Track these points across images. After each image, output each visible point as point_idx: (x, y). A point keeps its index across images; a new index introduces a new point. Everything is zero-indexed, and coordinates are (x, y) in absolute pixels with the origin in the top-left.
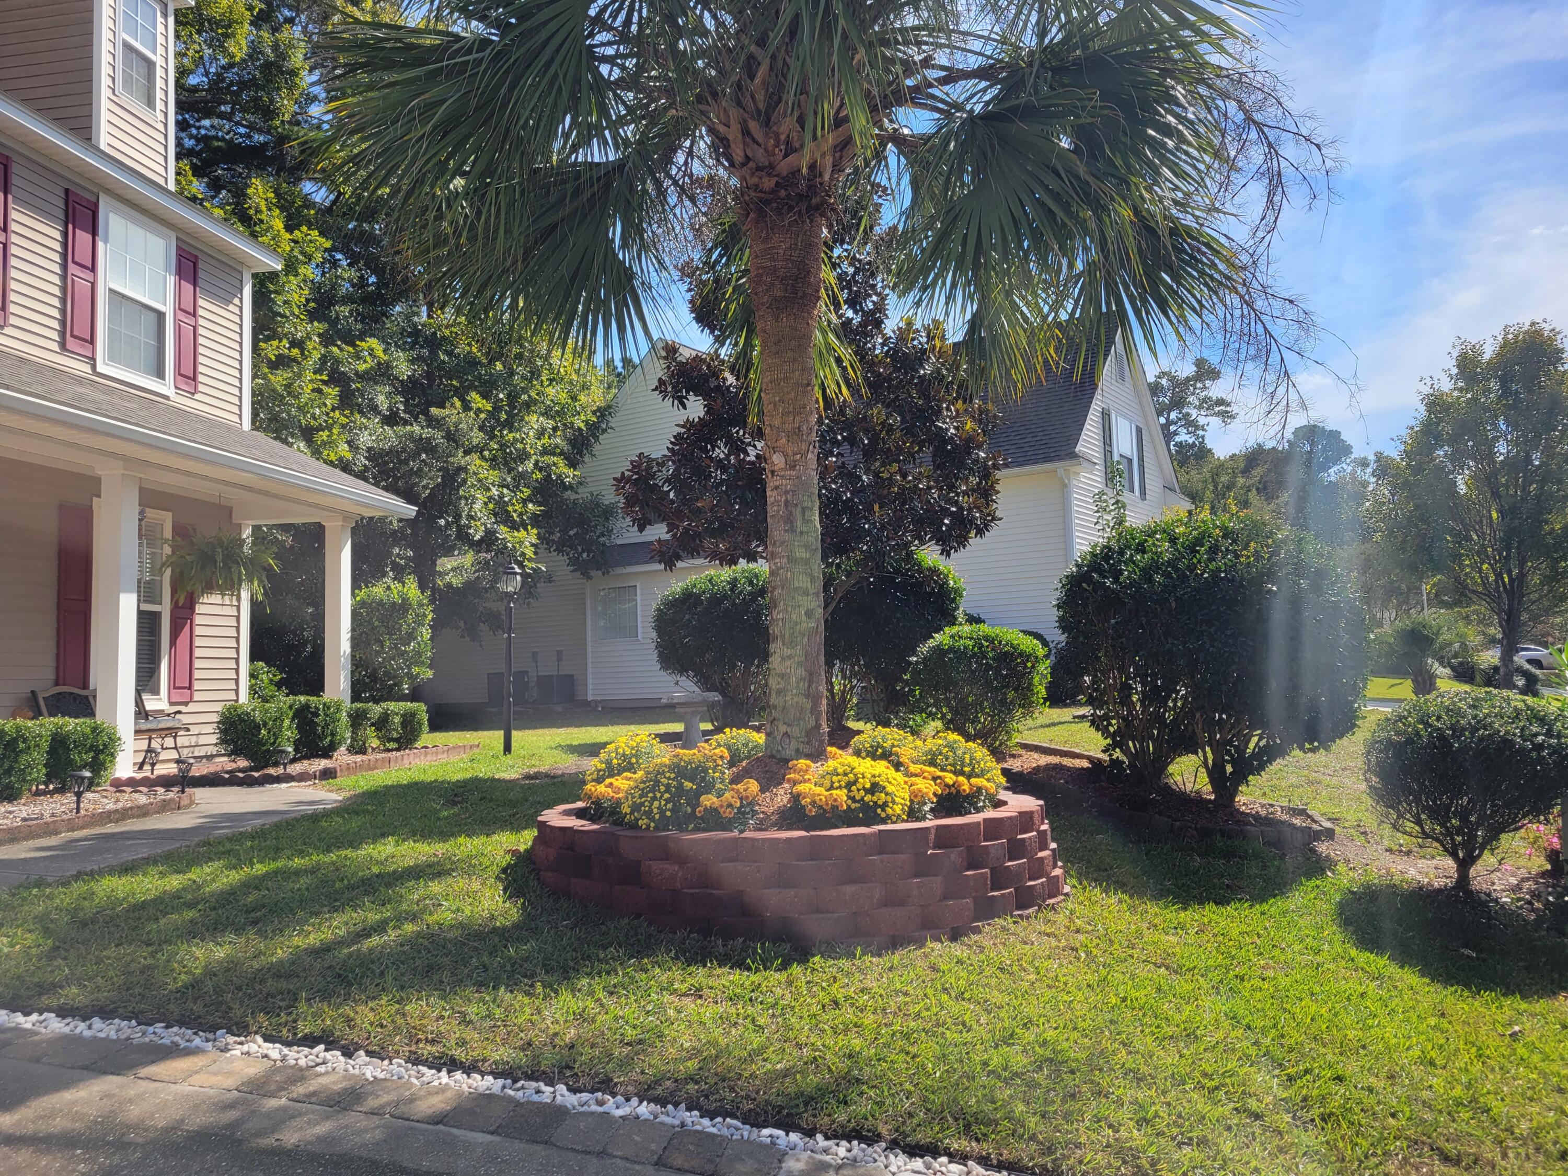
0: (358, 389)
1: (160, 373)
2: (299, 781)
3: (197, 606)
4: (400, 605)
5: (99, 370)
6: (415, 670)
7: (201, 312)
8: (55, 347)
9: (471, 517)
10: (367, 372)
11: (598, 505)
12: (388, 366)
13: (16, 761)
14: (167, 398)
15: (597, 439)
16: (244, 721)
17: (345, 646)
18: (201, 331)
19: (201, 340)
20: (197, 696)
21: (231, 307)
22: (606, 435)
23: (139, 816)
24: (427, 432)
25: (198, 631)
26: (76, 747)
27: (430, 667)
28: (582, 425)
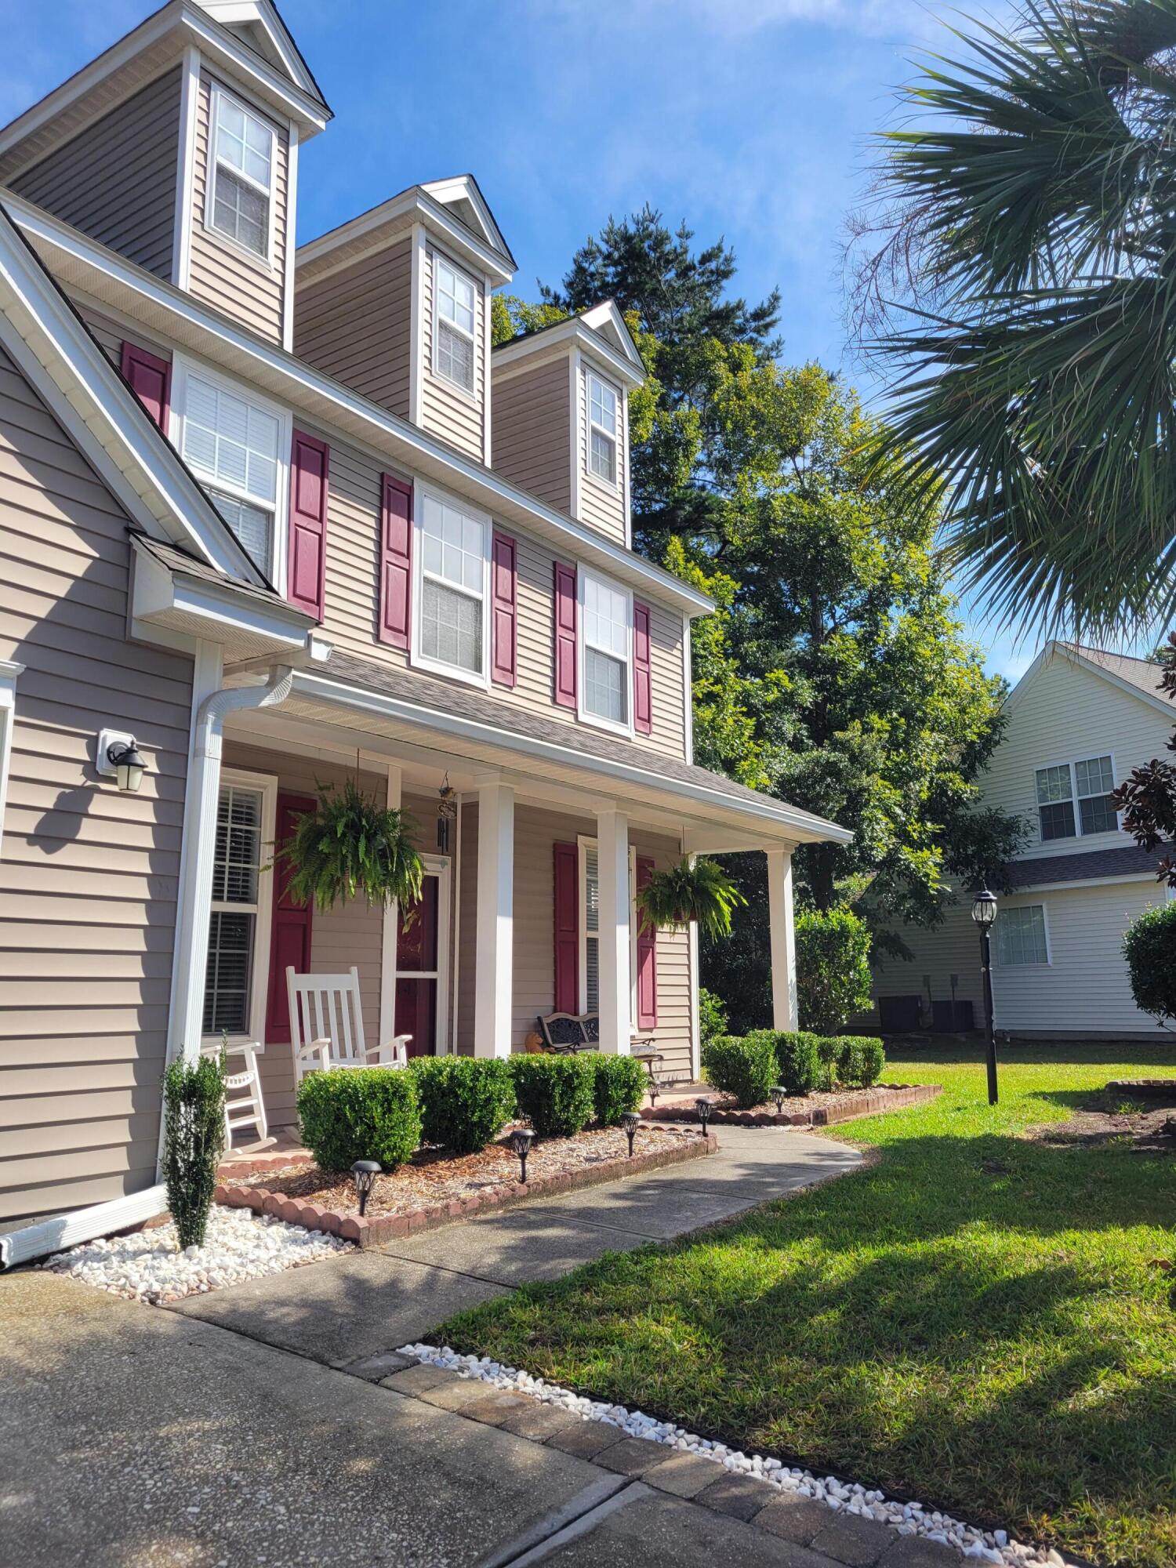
0: (768, 719)
1: (623, 719)
2: (795, 1124)
3: (657, 935)
4: (839, 933)
5: (580, 719)
6: (857, 1000)
7: (653, 659)
8: (548, 701)
9: (872, 839)
10: (775, 702)
11: (999, 820)
12: (792, 694)
13: (572, 1097)
14: (628, 739)
15: (990, 753)
16: (733, 1056)
17: (792, 976)
18: (653, 676)
19: (653, 685)
20: (660, 1023)
21: (675, 652)
22: (998, 747)
23: (678, 1160)
24: (834, 756)
25: (659, 959)
26: (612, 1083)
27: (870, 998)
28: (975, 738)
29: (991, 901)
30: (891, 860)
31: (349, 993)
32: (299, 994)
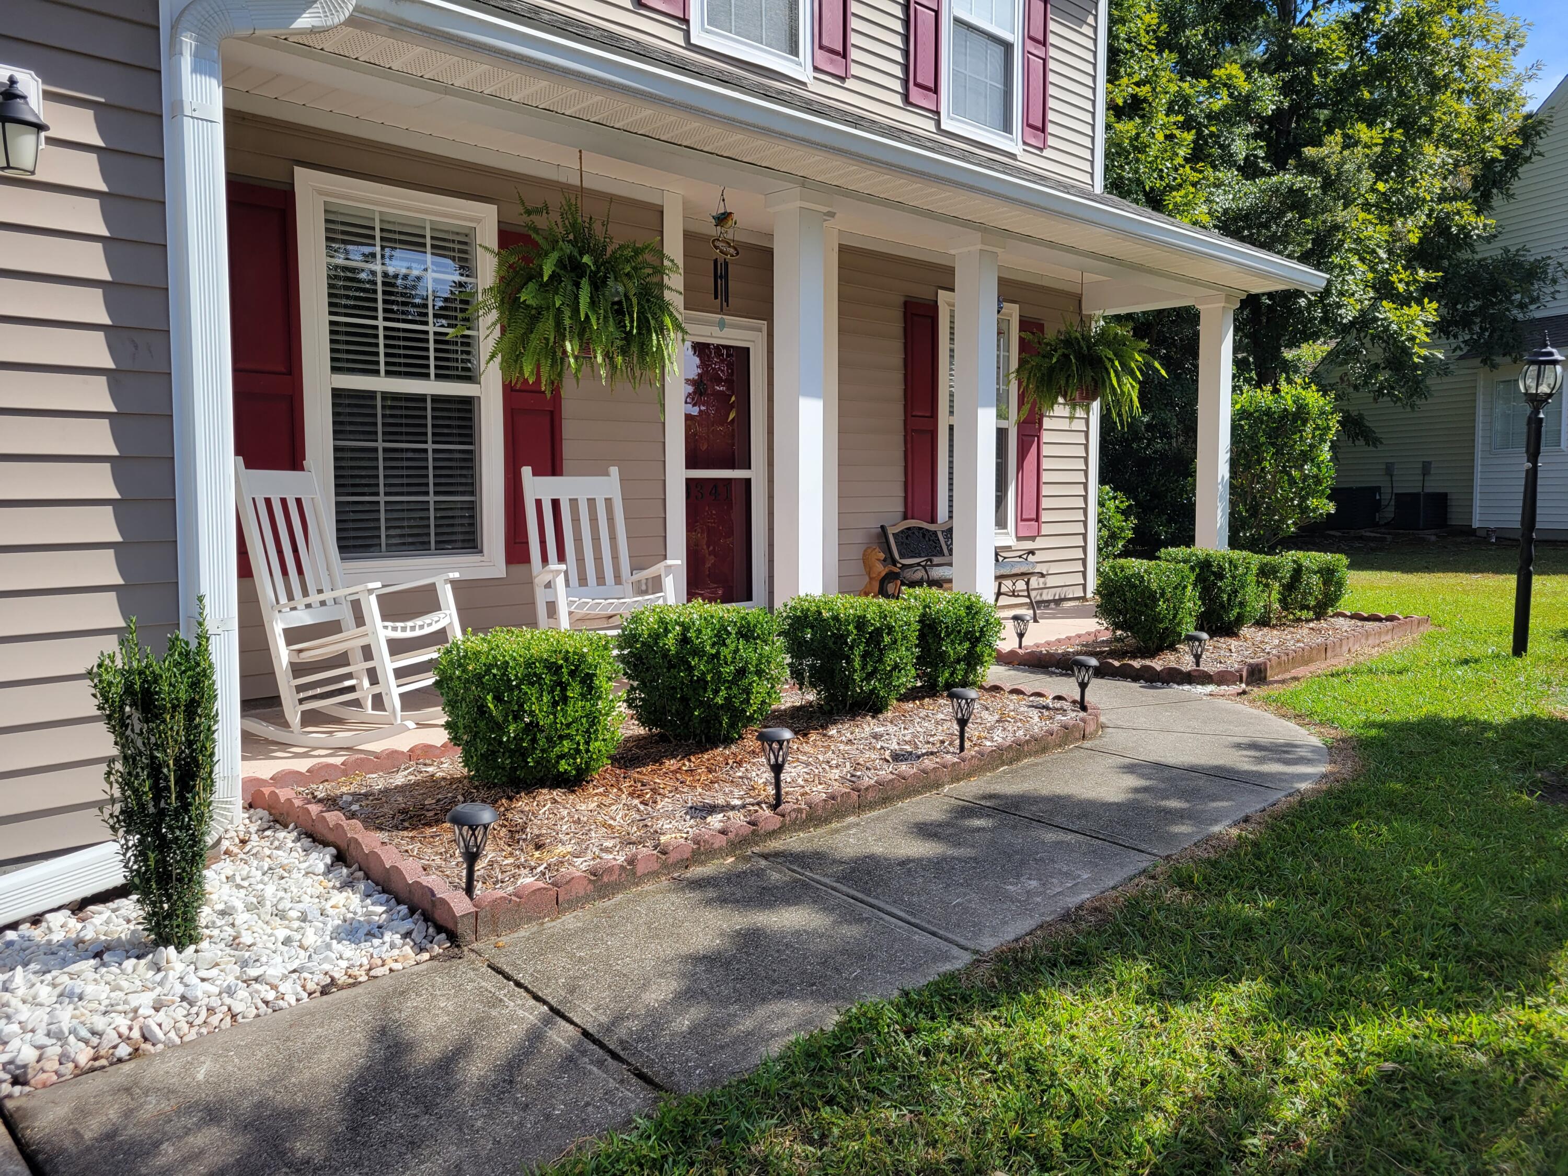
0: (1212, 135)
1: (1007, 127)
2: (1219, 684)
3: (1045, 420)
4: (1294, 414)
5: (943, 127)
6: (1312, 502)
7: (1052, 39)
8: (898, 100)
9: (1341, 294)
10: (1222, 112)
11: (1520, 265)
12: (1249, 99)
13: (880, 660)
14: (1013, 156)
15: (1515, 174)
16: (1134, 586)
17: (1224, 470)
18: (1052, 65)
19: (1051, 77)
20: (1045, 529)
21: (1086, 30)
22: (1526, 167)
23: (1036, 753)
24: (1299, 182)
25: (1046, 450)
26: (948, 635)
27: (1330, 498)
28: (1497, 153)
29: (1555, 362)
30: (1364, 321)
31: (608, 501)
32: (539, 503)
